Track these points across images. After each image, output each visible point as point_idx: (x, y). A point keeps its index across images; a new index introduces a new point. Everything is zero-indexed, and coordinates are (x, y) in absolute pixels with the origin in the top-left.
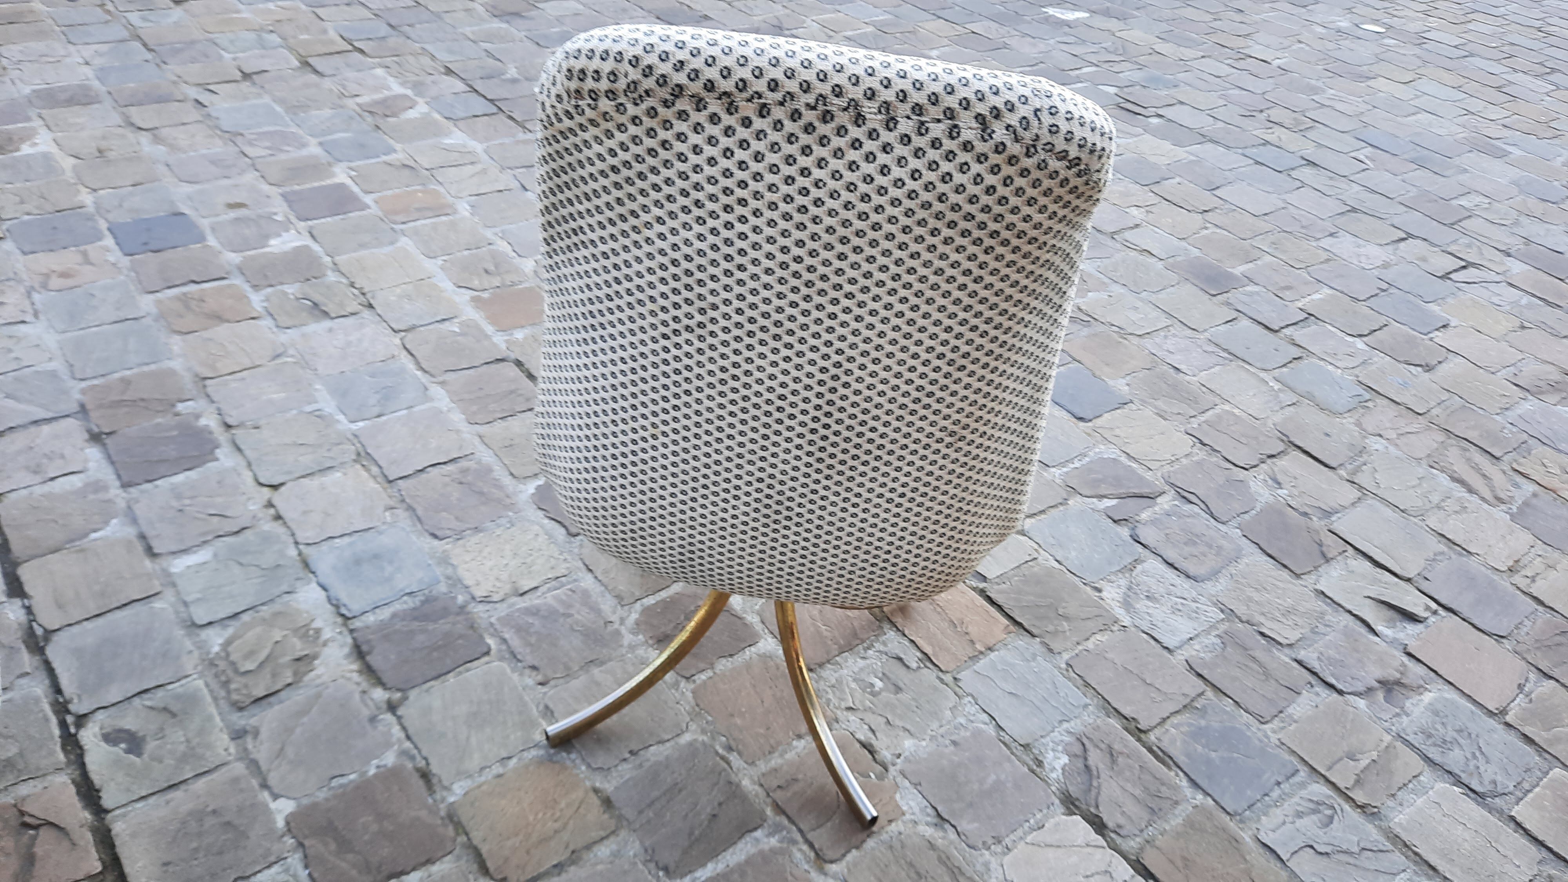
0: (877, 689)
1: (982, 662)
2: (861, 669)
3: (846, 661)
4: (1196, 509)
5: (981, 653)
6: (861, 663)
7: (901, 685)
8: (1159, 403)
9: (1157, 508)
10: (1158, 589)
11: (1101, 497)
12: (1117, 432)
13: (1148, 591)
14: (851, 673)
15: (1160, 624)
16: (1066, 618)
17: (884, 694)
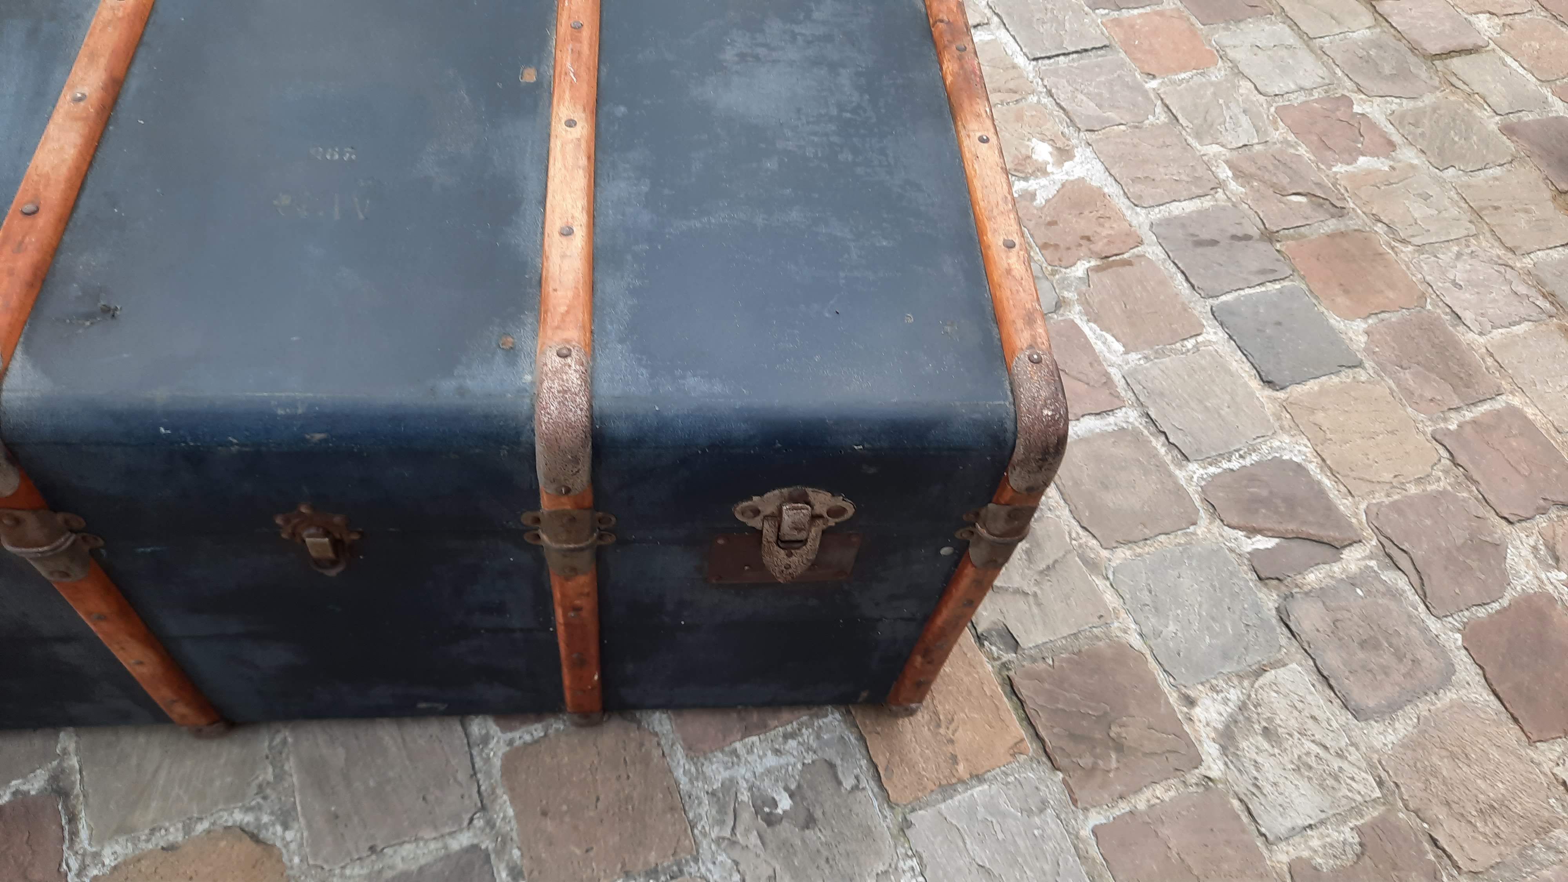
0: (779, 811)
1: (958, 798)
2: (769, 771)
3: (750, 751)
4: (1402, 582)
5: (961, 781)
6: (771, 760)
7: (818, 814)
8: (1407, 376)
9: (1336, 568)
10: (1286, 720)
11: (1252, 531)
12: (1320, 417)
13: (1270, 720)
14: (749, 775)
15: (1267, 788)
16: (1119, 747)
17: (785, 824)
